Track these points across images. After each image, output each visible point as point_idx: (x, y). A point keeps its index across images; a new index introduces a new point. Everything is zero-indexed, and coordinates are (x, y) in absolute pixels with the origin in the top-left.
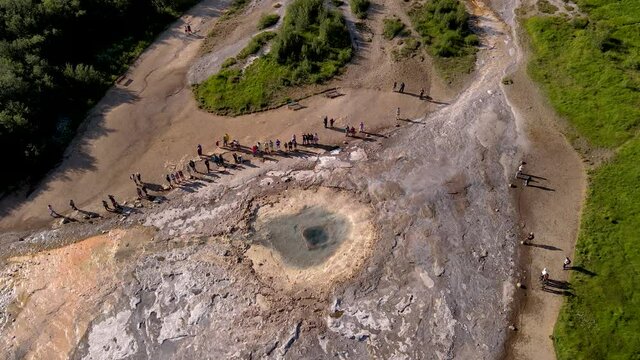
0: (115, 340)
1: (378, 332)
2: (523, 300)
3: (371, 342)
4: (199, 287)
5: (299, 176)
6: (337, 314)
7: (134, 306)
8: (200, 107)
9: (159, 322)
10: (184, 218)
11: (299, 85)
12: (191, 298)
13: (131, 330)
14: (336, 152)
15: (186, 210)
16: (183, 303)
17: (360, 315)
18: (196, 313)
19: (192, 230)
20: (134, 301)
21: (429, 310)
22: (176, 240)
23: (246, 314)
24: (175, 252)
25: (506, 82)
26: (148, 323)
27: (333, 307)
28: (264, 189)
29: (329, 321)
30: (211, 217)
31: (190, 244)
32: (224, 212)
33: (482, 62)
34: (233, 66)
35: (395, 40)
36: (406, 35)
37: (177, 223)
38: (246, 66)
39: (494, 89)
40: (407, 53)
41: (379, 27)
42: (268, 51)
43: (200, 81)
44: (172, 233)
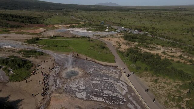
0: (82, 94)
2: (94, 62)
3: (94, 71)
4: (76, 84)
5: (57, 72)
6: (89, 72)
8: (19, 81)
9: (80, 89)
12: (78, 85)
13: (81, 92)
14: (55, 68)
15: (54, 85)
16: (78, 86)
17: (90, 71)
18: (81, 85)
20: (74, 92)
23: (85, 80)
24: (65, 87)
26: (80, 90)
29: (90, 73)
30: (59, 82)
31: (64, 85)
32: (59, 81)
33: (48, 53)
34: (10, 75)
35: (31, 57)
36: (31, 56)
37: (57, 86)
38: (13, 73)
39: (55, 54)
40: (36, 57)
41: (24, 58)
42: (11, 69)
43: (8, 80)
44: (59, 87)
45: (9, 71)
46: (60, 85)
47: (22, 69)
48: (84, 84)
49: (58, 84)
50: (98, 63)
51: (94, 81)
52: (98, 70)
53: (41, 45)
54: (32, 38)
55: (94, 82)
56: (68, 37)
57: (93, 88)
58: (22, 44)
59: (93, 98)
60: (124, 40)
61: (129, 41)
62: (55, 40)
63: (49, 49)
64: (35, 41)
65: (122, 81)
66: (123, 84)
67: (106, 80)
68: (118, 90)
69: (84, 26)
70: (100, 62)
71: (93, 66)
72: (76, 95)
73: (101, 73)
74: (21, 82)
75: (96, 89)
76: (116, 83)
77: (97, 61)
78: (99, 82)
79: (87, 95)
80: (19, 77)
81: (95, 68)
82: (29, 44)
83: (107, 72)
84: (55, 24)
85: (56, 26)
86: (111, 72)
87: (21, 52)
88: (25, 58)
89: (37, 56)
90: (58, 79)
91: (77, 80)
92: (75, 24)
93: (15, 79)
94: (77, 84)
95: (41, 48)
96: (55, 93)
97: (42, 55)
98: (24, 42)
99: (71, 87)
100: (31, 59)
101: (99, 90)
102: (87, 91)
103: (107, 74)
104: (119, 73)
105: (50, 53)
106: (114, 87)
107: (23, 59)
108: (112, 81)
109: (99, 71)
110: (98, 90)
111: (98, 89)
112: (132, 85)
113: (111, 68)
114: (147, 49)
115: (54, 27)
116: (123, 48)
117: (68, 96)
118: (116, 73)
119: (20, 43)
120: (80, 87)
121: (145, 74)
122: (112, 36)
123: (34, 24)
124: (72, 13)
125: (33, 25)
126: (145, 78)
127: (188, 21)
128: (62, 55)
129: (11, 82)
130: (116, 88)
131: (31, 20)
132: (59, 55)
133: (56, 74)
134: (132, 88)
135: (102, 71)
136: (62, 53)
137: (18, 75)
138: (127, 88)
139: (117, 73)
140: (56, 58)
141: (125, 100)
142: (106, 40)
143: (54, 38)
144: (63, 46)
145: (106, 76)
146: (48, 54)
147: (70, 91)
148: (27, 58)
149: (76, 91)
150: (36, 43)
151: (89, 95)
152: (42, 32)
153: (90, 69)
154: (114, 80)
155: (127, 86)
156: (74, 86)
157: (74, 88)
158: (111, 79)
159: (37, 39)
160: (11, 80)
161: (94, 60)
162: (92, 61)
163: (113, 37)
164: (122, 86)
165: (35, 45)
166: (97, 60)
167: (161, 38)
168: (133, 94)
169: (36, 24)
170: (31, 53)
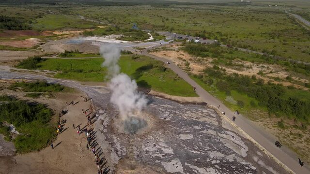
0: (173, 165)
1: (170, 114)
2: (162, 97)
3: (173, 115)
4: (153, 145)
5: (105, 123)
6: (165, 119)
7: (159, 161)
8: (39, 150)
9: (166, 154)
10: (117, 151)
11: (49, 120)
12: (157, 146)
13: (170, 161)
14: (97, 115)
15: (113, 151)
16: (159, 149)
17: (165, 115)
18: (163, 145)
19: (125, 148)
20: (157, 161)
21: (163, 107)
22: (128, 153)
23: (164, 134)
24: (135, 152)
25: (84, 85)
26: (166, 157)
27: (163, 119)
28: (110, 131)
29: (167, 120)
31: (132, 149)
32: (118, 141)
33: (70, 86)
34: (14, 137)
35: (41, 96)
36: (40, 94)
37: (119, 153)
38: (18, 133)
39: (86, 87)
40: (52, 96)
41: (28, 98)
42: (12, 125)
43: (15, 150)
44: (124, 154)
45: (9, 129)
46: (125, 149)
47: (34, 122)
48: (166, 143)
49: (119, 149)
50: (170, 99)
51: (181, 135)
52: (177, 112)
53: (51, 71)
54: (27, 58)
55: (183, 137)
56: (93, 52)
57: (186, 148)
58: (12, 70)
59: (198, 171)
60: (189, 55)
61: (198, 56)
62: (71, 59)
63: (70, 79)
64: (35, 63)
65: (227, 130)
66: (233, 137)
67: (200, 130)
68: (231, 148)
69: (109, 32)
70: (174, 97)
71: (165, 105)
72: (163, 167)
73: (185, 118)
74: (42, 152)
75: (193, 151)
76: (220, 135)
77: (168, 96)
78: (191, 137)
79: (183, 165)
80: (34, 140)
81: (170, 109)
82: (26, 70)
83: (194, 116)
84: (55, 30)
85: (57, 33)
86: (200, 114)
87: (16, 86)
88: (32, 100)
89: (54, 93)
90: (115, 137)
91: (152, 137)
92: (91, 28)
93: (29, 147)
94: (155, 145)
95: (52, 76)
96: (124, 169)
97: (62, 89)
98: (15, 67)
99: (147, 152)
100: (43, 100)
101: (199, 153)
102: (179, 158)
103: (197, 120)
104: (214, 116)
105: (75, 86)
106: (221, 143)
107: (28, 100)
108: (211, 132)
109: (181, 115)
110: (197, 152)
111: (197, 150)
112: (248, 137)
113: (196, 107)
114: (233, 69)
115: (54, 34)
116: (195, 68)
117: (150, 171)
118: (209, 116)
119: (7, 68)
120: (163, 149)
121: (257, 114)
122: (165, 48)
123: (15, 30)
124: (75, 10)
125: (15, 32)
126: (261, 121)
127: (264, 21)
128: (100, 88)
129: (21, 153)
130: (225, 145)
131: (8, 24)
132: (94, 89)
133: (105, 128)
134: (252, 142)
135: (186, 115)
136: (98, 85)
137: (32, 137)
138: (243, 143)
139: (212, 115)
140: (91, 94)
141: (254, 168)
142: (159, 55)
143: (68, 57)
144: (92, 71)
145: (197, 123)
146: (71, 88)
147: (151, 161)
148: (34, 100)
149: (159, 158)
150: (40, 67)
151: (186, 164)
152: (36, 44)
153: (163, 112)
154: (215, 130)
155: (242, 139)
156: (150, 148)
157: (154, 152)
158: (208, 128)
159: (39, 59)
160: (20, 150)
161: (160, 94)
162: (158, 96)
163: (168, 50)
164: (232, 139)
165: (38, 71)
166: (166, 93)
167: (243, 50)
168: (259, 153)
169: (18, 30)
170: (39, 89)
